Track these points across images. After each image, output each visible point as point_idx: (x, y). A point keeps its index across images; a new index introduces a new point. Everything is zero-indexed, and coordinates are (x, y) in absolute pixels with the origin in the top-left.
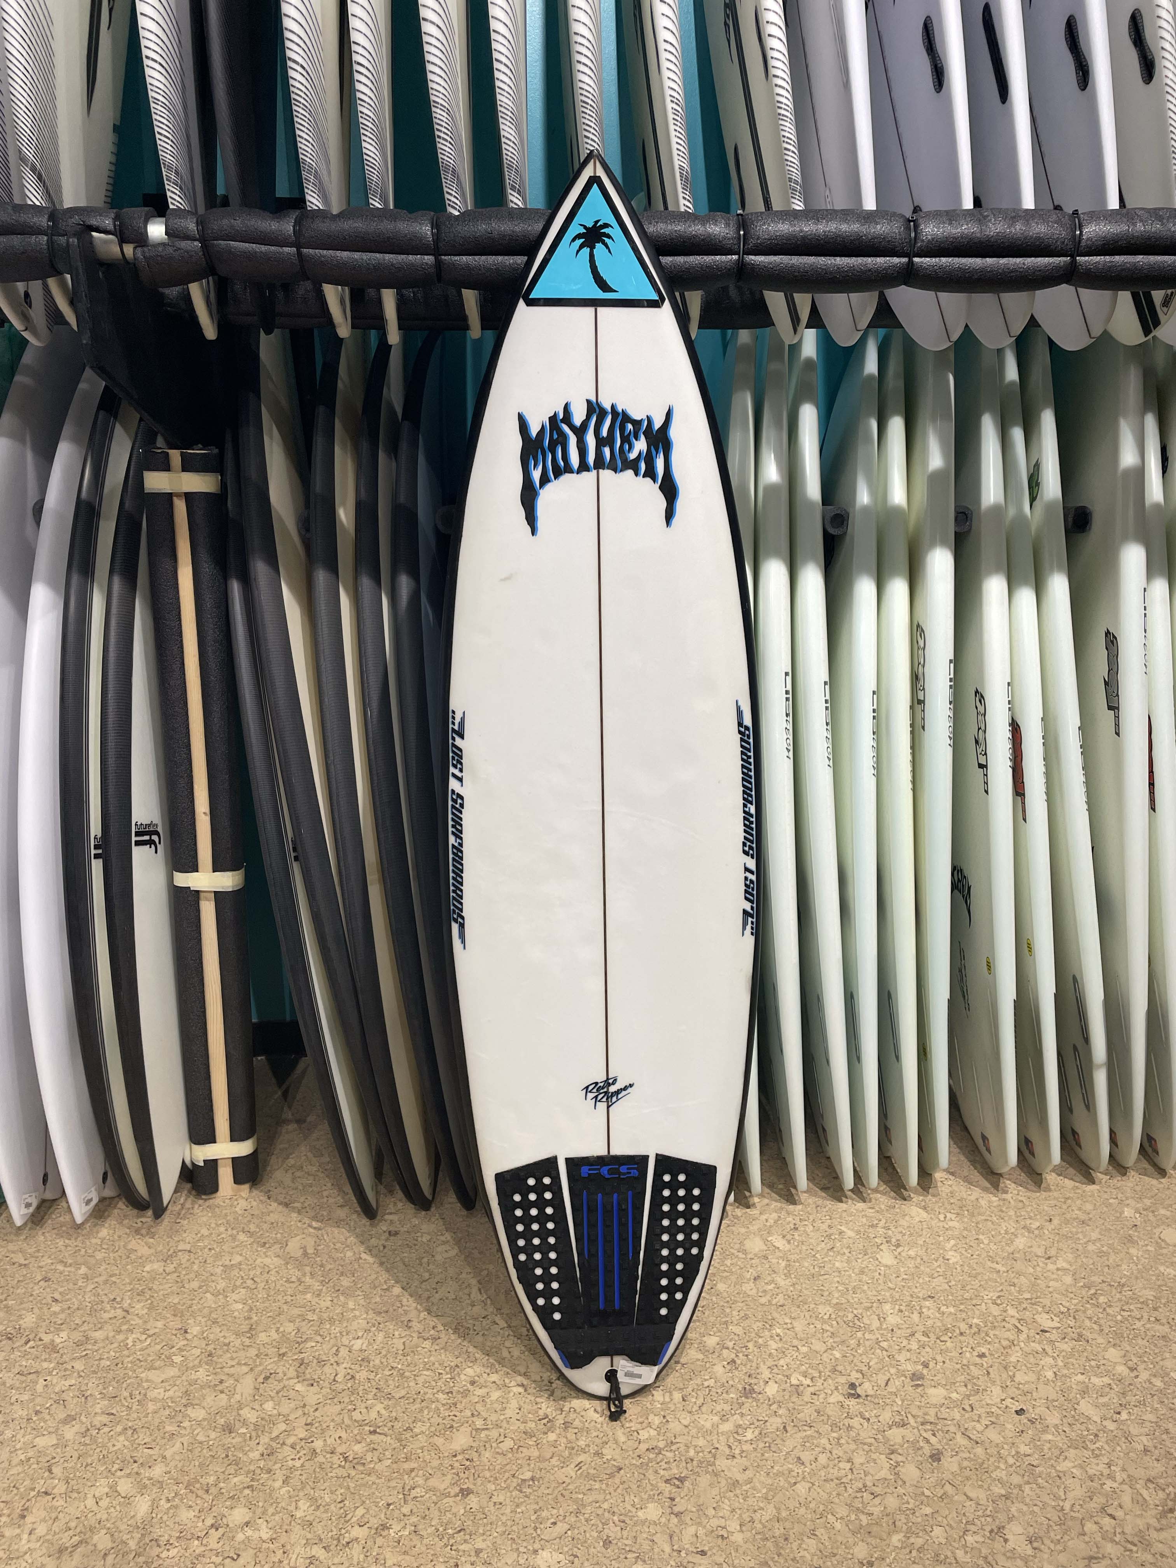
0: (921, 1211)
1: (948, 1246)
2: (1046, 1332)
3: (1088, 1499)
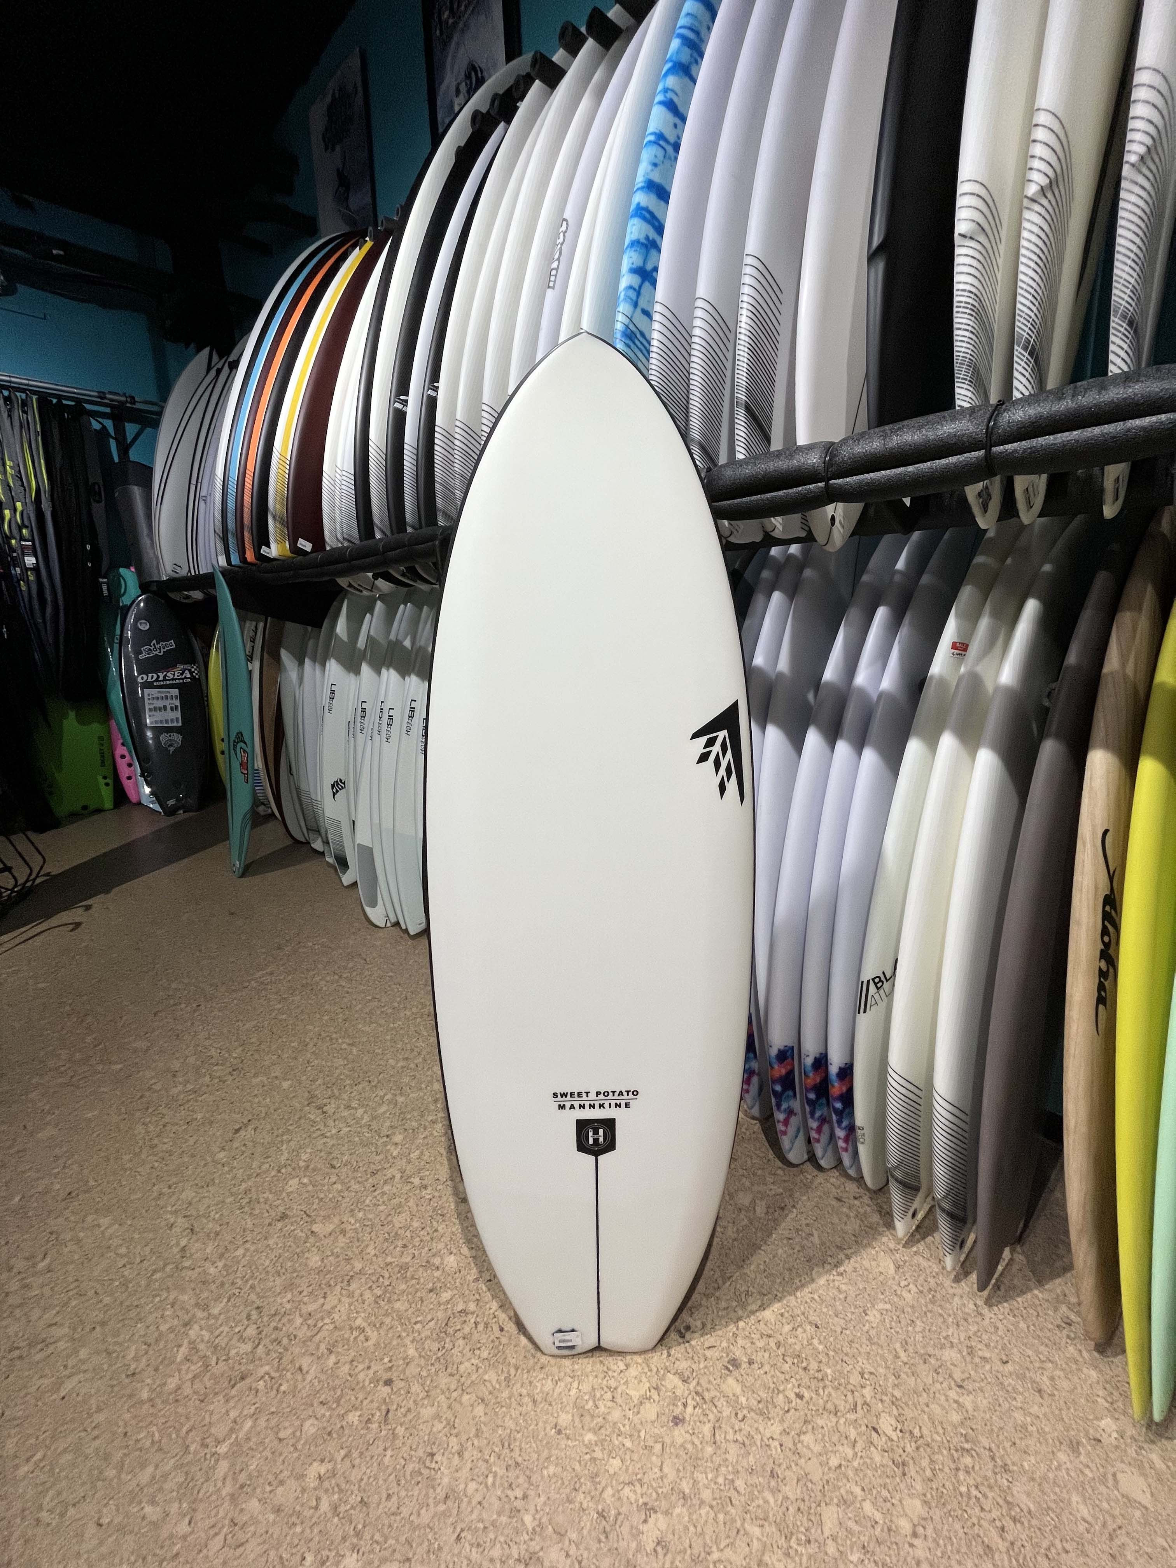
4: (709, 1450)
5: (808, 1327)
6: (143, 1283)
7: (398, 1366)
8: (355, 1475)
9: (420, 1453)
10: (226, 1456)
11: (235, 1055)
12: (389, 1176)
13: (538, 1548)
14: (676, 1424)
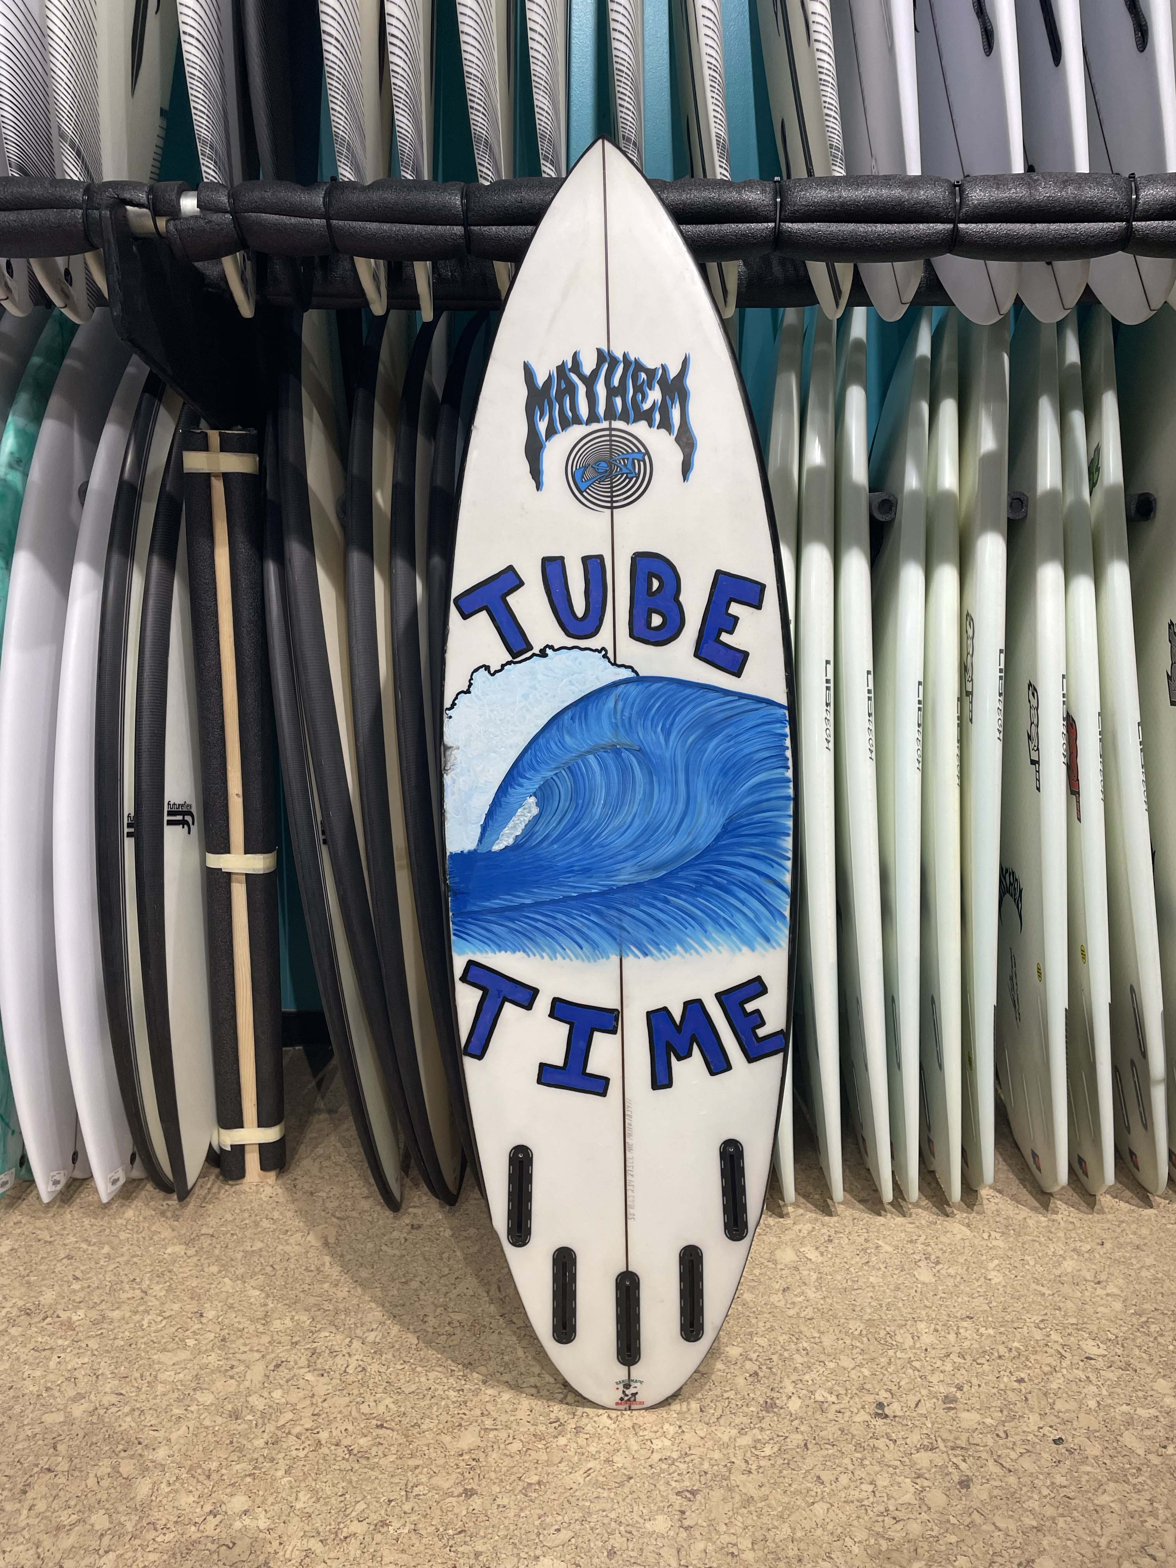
0: (964, 1229)
1: (991, 1265)
2: (1092, 1359)
3: (1127, 1537)
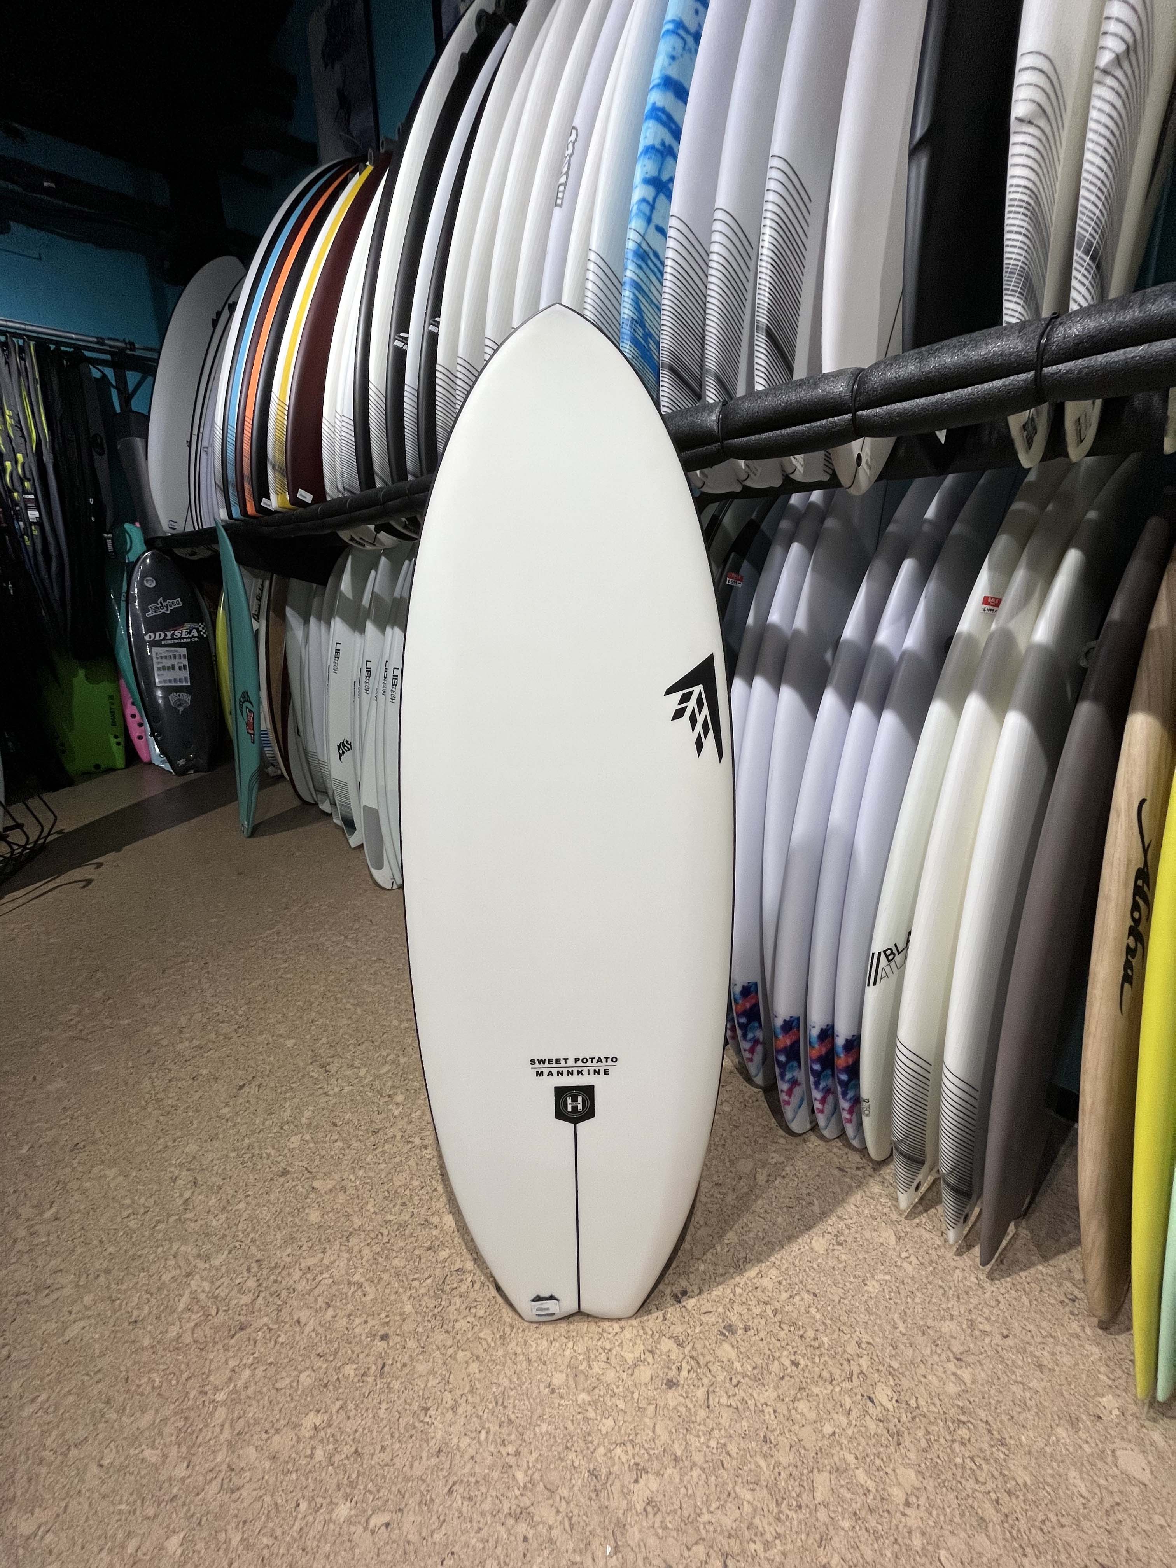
4: (702, 1413)
5: (806, 1296)
6: (147, 1233)
7: (395, 1321)
8: (349, 1426)
9: (415, 1407)
10: (224, 1403)
11: (240, 1013)
12: (390, 1135)
13: (528, 1503)
14: (670, 1387)
